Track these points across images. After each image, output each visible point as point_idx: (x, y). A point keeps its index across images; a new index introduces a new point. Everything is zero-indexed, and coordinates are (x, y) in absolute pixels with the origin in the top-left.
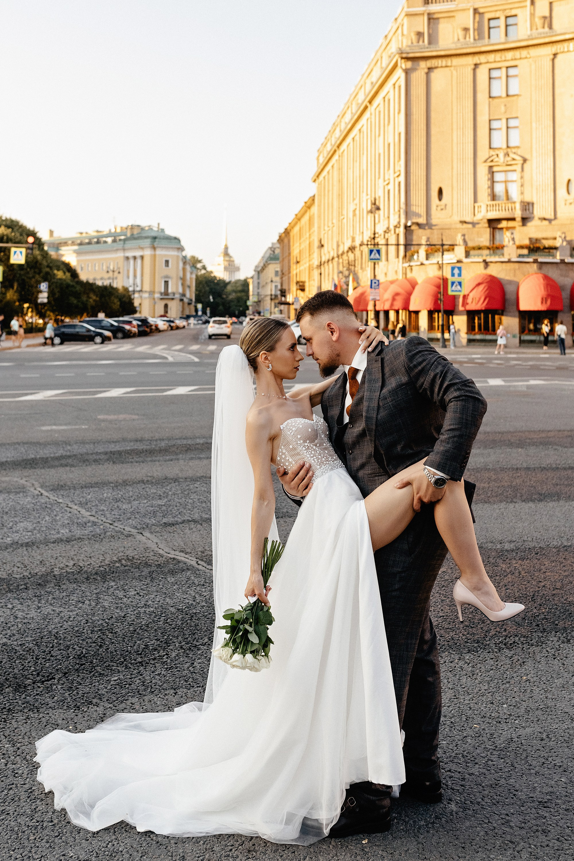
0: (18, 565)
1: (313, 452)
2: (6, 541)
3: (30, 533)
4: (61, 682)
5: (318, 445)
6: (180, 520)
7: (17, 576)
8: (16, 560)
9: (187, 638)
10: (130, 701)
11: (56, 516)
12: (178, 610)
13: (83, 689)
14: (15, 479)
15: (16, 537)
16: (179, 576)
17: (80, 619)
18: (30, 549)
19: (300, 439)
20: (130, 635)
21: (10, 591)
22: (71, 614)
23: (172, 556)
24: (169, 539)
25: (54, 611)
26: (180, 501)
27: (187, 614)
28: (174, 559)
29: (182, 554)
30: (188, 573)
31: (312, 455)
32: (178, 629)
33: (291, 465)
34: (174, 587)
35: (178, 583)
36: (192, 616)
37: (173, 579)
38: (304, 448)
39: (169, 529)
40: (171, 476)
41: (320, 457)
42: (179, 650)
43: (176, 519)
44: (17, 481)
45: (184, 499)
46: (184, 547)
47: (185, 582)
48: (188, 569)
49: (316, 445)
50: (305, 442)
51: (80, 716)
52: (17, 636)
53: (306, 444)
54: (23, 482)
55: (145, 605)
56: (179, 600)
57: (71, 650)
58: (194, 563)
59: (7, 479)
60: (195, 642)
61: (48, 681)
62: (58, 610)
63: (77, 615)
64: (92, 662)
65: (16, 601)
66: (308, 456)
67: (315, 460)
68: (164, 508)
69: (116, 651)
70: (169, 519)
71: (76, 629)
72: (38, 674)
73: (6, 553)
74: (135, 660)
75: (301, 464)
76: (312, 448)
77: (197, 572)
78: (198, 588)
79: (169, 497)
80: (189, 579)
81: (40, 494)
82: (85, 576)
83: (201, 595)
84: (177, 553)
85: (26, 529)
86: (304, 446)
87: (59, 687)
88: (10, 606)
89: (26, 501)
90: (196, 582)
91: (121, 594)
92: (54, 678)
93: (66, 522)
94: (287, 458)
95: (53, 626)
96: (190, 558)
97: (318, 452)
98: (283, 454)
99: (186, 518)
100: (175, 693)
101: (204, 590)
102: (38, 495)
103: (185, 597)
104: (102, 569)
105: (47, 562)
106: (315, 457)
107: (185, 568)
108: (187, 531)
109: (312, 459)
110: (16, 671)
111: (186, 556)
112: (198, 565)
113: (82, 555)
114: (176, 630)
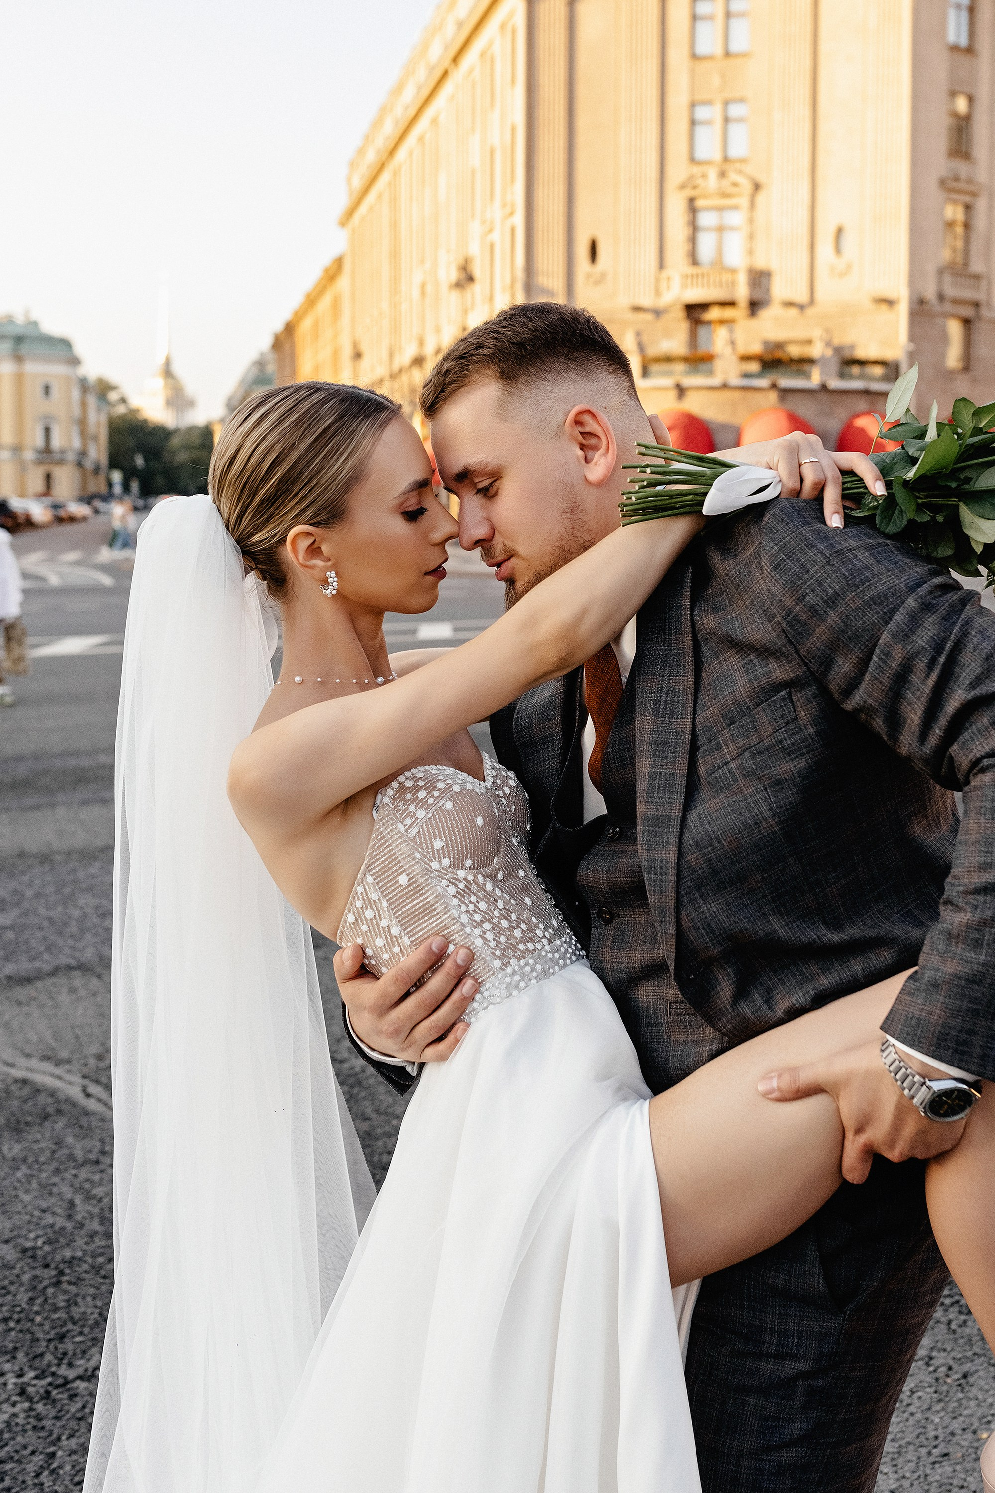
1: (482, 906)
5: (500, 876)
6: (47, 968)
9: (42, 1355)
12: (25, 1251)
16: (34, 1134)
19: (438, 855)
23: (18, 1074)
24: (15, 1024)
26: (51, 913)
27: (47, 1266)
28: (25, 1082)
29: (48, 1066)
30: (60, 1124)
31: (477, 917)
32: (18, 1321)
33: (396, 949)
34: (19, 1174)
35: (31, 1159)
36: (61, 1273)
37: (17, 1148)
38: (452, 890)
39: (20, 993)
40: (33, 846)
41: (505, 923)
42: (14, 1405)
43: (38, 964)
45: (60, 909)
46: (54, 1044)
47: (48, 1153)
48: (59, 1112)
49: (492, 877)
50: (457, 864)
53: (461, 874)
56: (27, 1218)
58: (75, 1092)
60: (63, 1370)
66: (464, 918)
67: (489, 936)
68: (10, 935)
70: (23, 966)
75: (435, 943)
76: (482, 888)
77: (84, 1121)
78: (83, 1174)
79: (26, 905)
80: (59, 1143)
83: (88, 1197)
84: (34, 1063)
86: (453, 882)
90: (79, 1154)
94: (384, 923)
96: (68, 1077)
97: (500, 904)
98: (369, 903)
99: (63, 960)
101: (97, 1178)
103: (44, 1205)
106: (487, 926)
107: (50, 1110)
108: (64, 998)
109: (477, 931)
111: (58, 1071)
112: (88, 1096)
114: (12, 1324)
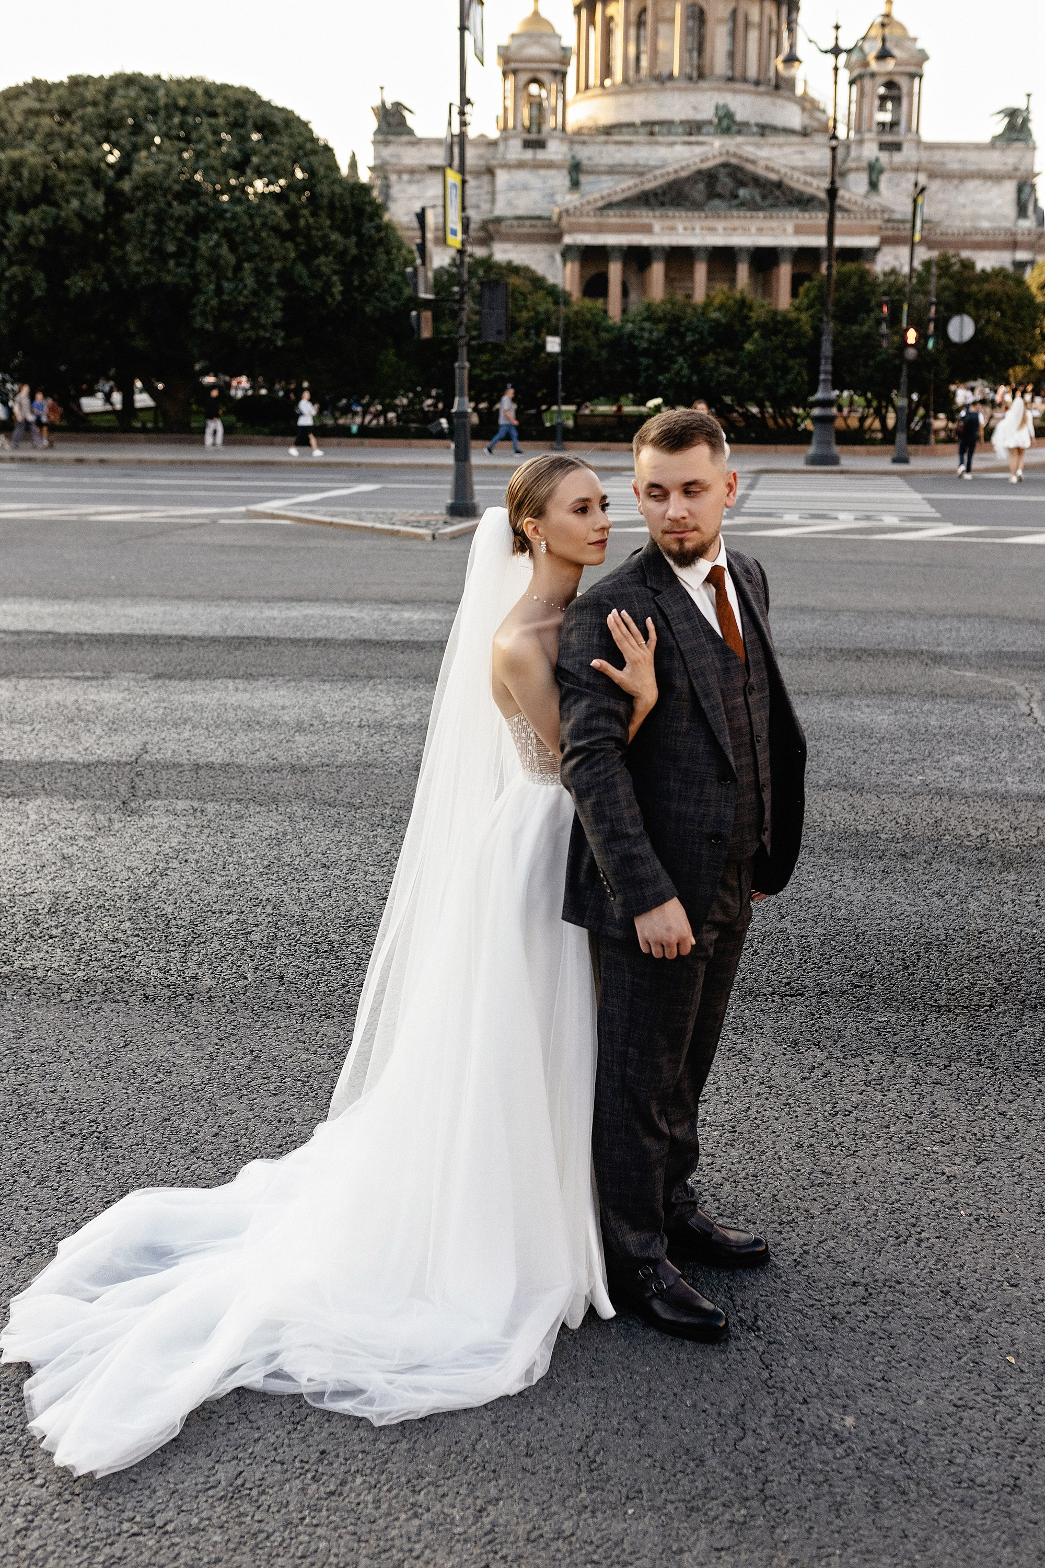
0: (900, 820)
2: (913, 780)
3: (958, 774)
4: (807, 1003)
7: (884, 836)
8: (905, 811)
10: (871, 1058)
11: (1020, 753)
13: (827, 1021)
14: (1013, 683)
15: (931, 775)
17: (914, 919)
18: (937, 799)
20: (963, 961)
21: (856, 856)
22: (909, 909)
25: (889, 898)
44: (1012, 687)
51: (789, 1056)
52: (810, 923)
54: (1020, 689)
55: (1031, 922)
57: (861, 961)
59: (998, 681)
61: (792, 996)
62: (896, 898)
63: (915, 913)
64: (872, 987)
65: (851, 874)
69: (921, 980)
71: (896, 933)
72: (789, 983)
73: (897, 800)
74: (936, 1001)
81: (1028, 712)
82: (981, 855)
85: (957, 768)
87: (799, 1008)
88: (835, 878)
89: (995, 721)
91: (1008, 895)
92: (802, 995)
93: (1027, 765)
95: (867, 922)
100: (946, 1067)
102: (1023, 714)
104: (1018, 850)
105: (944, 824)
110: (766, 970)
113: (1006, 823)
